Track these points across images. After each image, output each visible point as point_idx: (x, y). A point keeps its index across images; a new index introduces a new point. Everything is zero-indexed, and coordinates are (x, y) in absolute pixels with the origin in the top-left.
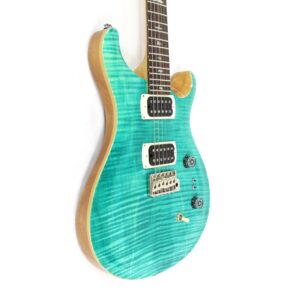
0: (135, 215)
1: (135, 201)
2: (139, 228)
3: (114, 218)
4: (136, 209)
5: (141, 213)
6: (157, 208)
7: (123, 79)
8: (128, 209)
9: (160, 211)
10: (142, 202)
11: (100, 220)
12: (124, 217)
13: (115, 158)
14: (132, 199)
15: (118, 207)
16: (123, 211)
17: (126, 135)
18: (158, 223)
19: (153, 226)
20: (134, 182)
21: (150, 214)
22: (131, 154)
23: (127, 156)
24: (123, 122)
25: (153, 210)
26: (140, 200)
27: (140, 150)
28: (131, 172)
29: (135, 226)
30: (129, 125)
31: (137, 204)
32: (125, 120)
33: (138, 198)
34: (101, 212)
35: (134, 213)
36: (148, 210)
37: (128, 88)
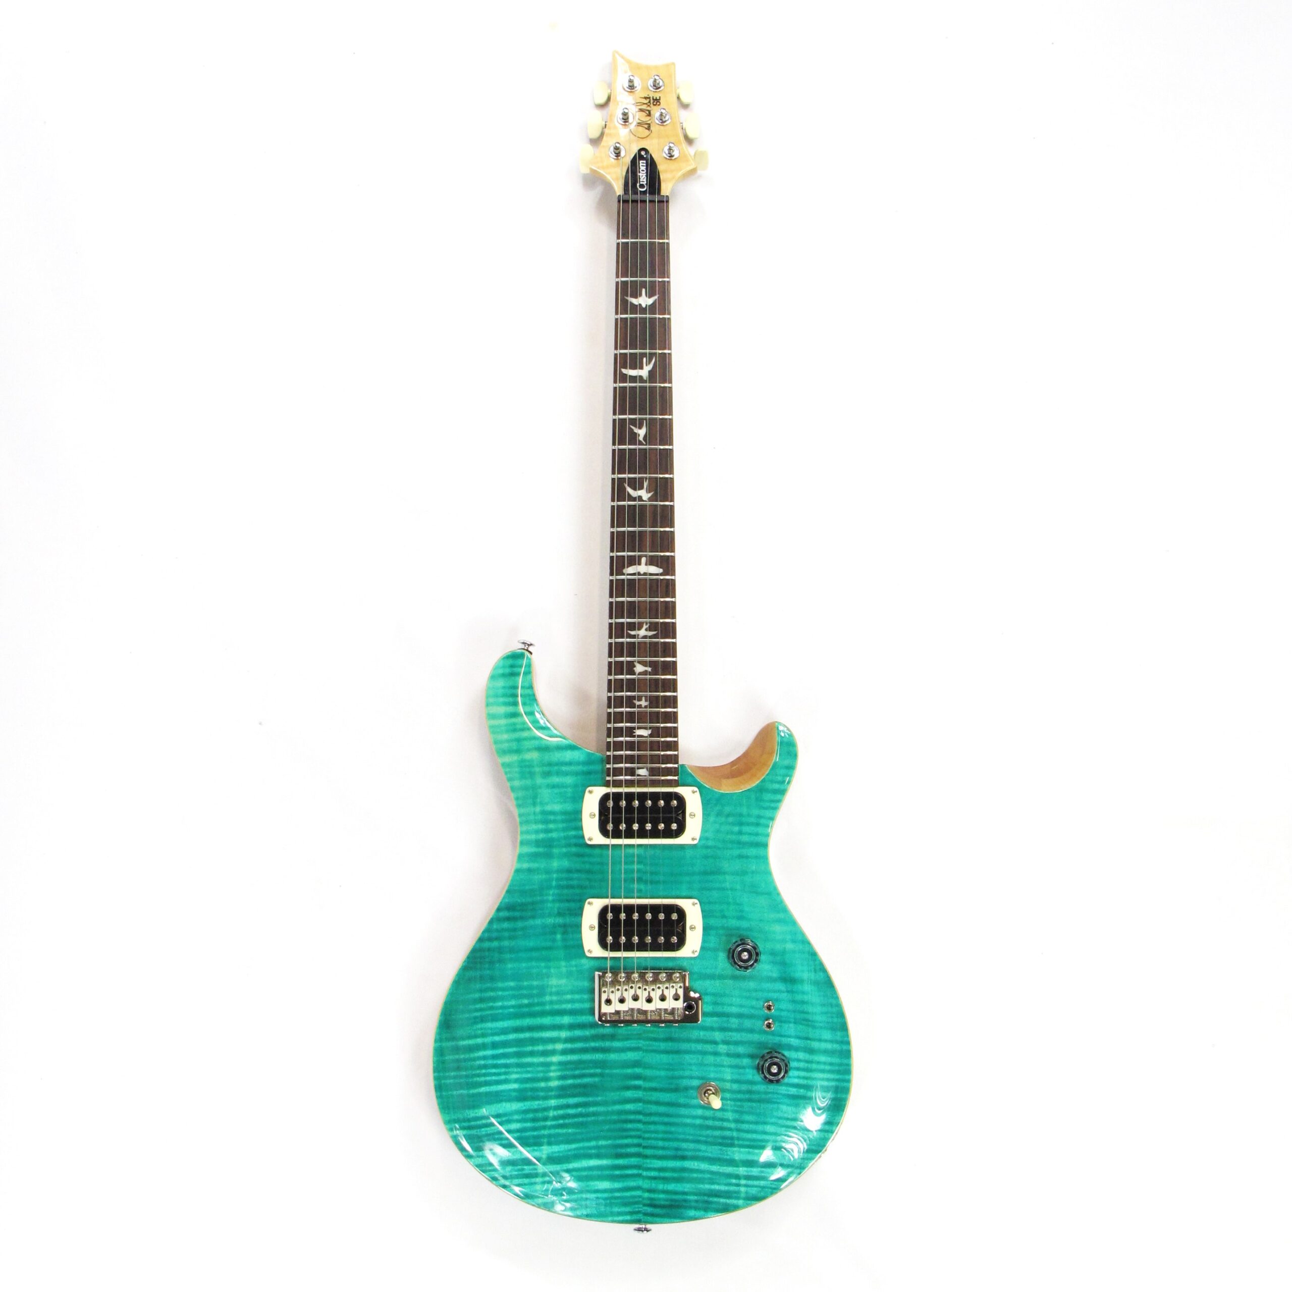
0: (555, 1059)
1: (559, 1027)
2: (563, 1092)
3: (489, 1052)
4: (559, 1046)
5: (570, 1058)
6: (631, 1056)
7: (534, 756)
8: (534, 1042)
9: (636, 1064)
10: (578, 1033)
11: (457, 1049)
12: (519, 1055)
13: (506, 925)
14: (547, 1020)
15: (504, 1031)
16: (519, 1043)
17: (537, 878)
18: (629, 1094)
19: (615, 1095)
20: (554, 982)
21: (602, 1064)
22: (550, 921)
23: (538, 922)
24: (533, 850)
25: (613, 1056)
26: (571, 1027)
27: (579, 912)
28: (548, 959)
29: (554, 1084)
30: (548, 856)
31: (564, 1034)
32: (538, 843)
33: (566, 1020)
34: (460, 1032)
35: (553, 1053)
36: (599, 1056)
37: (547, 774)
